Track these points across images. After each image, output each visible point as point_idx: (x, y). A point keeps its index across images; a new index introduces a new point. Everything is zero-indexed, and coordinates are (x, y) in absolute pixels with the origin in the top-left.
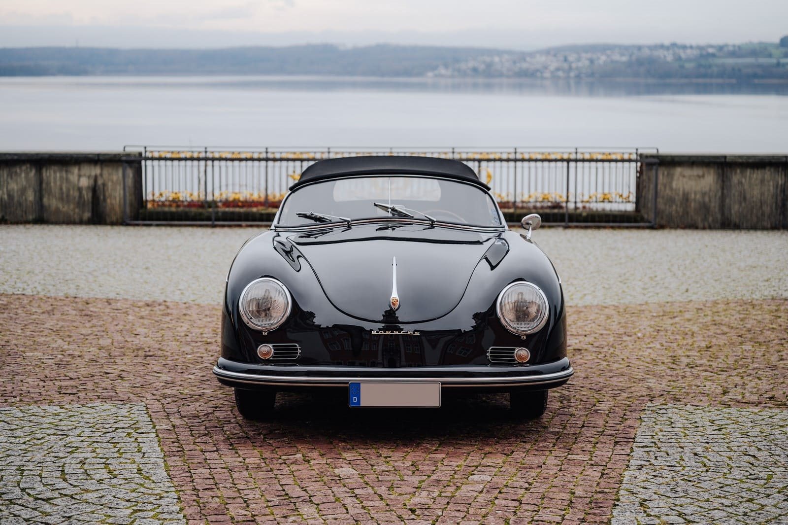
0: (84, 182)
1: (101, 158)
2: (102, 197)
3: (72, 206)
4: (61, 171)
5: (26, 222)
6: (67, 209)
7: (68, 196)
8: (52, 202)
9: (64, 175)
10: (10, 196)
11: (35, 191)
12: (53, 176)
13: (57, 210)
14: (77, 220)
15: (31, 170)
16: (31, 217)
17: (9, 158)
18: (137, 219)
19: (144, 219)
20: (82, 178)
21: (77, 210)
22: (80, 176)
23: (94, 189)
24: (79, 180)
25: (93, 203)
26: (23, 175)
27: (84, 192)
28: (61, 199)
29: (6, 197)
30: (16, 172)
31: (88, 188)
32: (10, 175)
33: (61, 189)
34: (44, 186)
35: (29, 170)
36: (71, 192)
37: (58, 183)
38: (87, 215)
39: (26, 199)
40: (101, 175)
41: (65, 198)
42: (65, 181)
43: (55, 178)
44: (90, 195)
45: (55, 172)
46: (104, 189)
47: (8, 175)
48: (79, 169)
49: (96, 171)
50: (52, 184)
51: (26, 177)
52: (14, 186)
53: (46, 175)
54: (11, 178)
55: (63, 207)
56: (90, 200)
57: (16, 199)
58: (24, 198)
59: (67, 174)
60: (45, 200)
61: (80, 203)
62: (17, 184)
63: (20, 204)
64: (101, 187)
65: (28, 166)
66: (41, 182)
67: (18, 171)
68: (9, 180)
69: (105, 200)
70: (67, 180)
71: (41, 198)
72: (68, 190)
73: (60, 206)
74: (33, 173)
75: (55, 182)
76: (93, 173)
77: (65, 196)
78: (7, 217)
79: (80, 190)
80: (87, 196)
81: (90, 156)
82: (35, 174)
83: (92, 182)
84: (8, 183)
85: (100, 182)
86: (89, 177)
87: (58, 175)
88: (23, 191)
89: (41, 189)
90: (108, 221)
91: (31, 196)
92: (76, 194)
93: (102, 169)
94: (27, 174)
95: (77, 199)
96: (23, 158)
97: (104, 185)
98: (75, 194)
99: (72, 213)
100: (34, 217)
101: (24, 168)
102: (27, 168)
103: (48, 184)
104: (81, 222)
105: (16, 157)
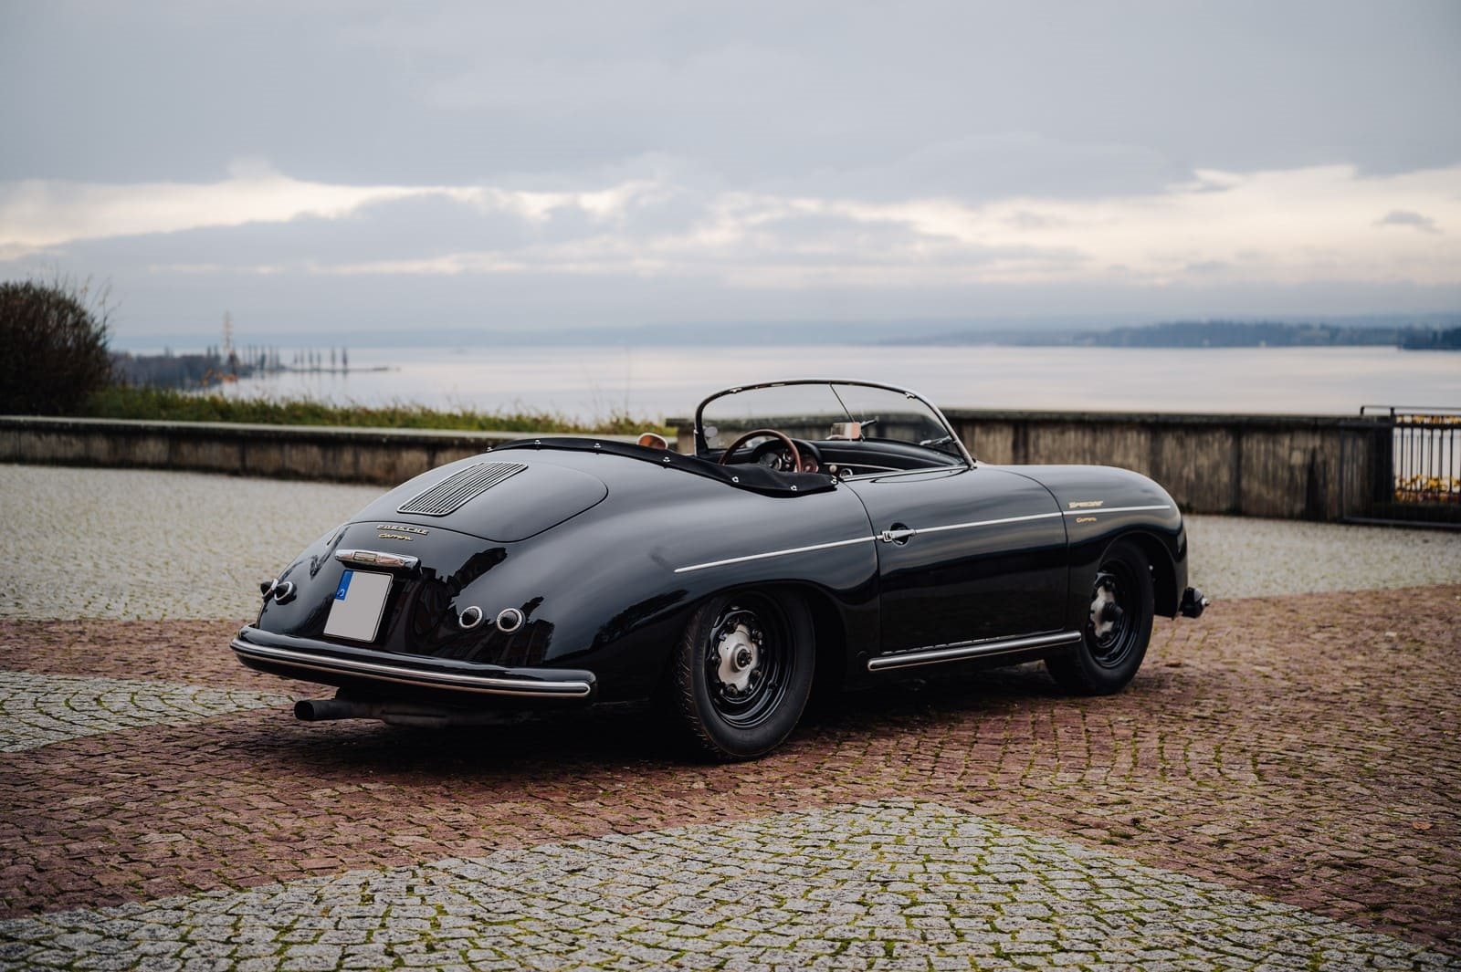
0: (1298, 458)
1: (1319, 423)
2: (1321, 482)
3: (1279, 493)
4: (1267, 441)
5: (1219, 513)
6: (1274, 496)
7: (1275, 477)
8: (1253, 486)
9: (1271, 446)
10: (1199, 475)
11: (1231, 469)
12: (1256, 447)
13: (1259, 495)
14: (1286, 513)
15: (1227, 438)
16: (1224, 506)
17: (1196, 420)
18: (1371, 516)
19: (1379, 517)
20: (1295, 453)
21: (1286, 499)
22: (1292, 449)
23: (1311, 469)
24: (1290, 455)
25: (1308, 488)
26: (1216, 446)
27: (1297, 473)
28: (1265, 482)
29: (1193, 476)
30: (1207, 442)
31: (1304, 465)
32: (1199, 446)
33: (1266, 466)
34: (1243, 461)
35: (1224, 438)
36: (1280, 473)
37: (1262, 458)
38: (1299, 507)
39: (1219, 481)
40: (1322, 448)
41: (1270, 480)
42: (1271, 456)
43: (1258, 451)
44: (1305, 477)
45: (1258, 442)
46: (1325, 468)
47: (1196, 447)
48: (1292, 440)
49: (1314, 442)
50: (1254, 460)
51: (1220, 449)
52: (1204, 462)
53: (1247, 446)
54: (1201, 449)
55: (1268, 493)
56: (1305, 484)
57: (1206, 479)
58: (1216, 478)
59: (1274, 447)
60: (1244, 483)
61: (1291, 489)
62: (1208, 459)
63: (1211, 487)
64: (1321, 467)
65: (1224, 432)
66: (1239, 456)
67: (1210, 439)
68: (1198, 452)
69: (1325, 485)
70: (1275, 455)
71: (1238, 480)
72: (1275, 469)
73: (1264, 491)
74: (1229, 444)
75: (1258, 458)
76: (1310, 446)
77: (1270, 477)
78: (1194, 505)
79: (1291, 468)
80: (1301, 478)
81: (1305, 420)
82: (1232, 444)
83: (1308, 457)
84: (1196, 457)
85: (1319, 458)
86: (1305, 451)
87: (1262, 447)
88: (1215, 468)
89: (1239, 465)
90: (1328, 517)
91: (1225, 476)
92: (1286, 475)
93: (1323, 440)
94: (1221, 444)
95: (1287, 483)
96: (1214, 421)
97: (1325, 463)
98: (1284, 474)
99: (1279, 503)
100: (1229, 505)
101: (1218, 435)
102: (1222, 436)
103: (1249, 459)
104: (1291, 517)
105: (1205, 420)
